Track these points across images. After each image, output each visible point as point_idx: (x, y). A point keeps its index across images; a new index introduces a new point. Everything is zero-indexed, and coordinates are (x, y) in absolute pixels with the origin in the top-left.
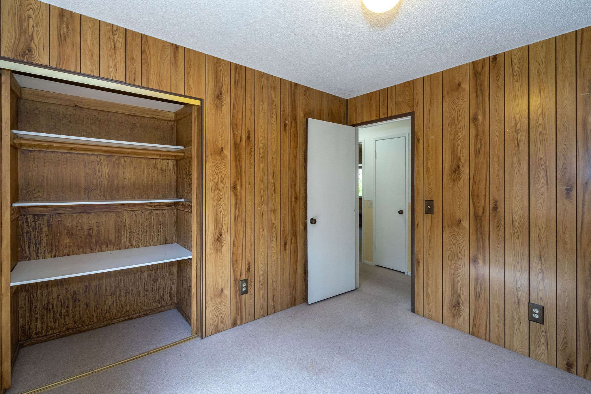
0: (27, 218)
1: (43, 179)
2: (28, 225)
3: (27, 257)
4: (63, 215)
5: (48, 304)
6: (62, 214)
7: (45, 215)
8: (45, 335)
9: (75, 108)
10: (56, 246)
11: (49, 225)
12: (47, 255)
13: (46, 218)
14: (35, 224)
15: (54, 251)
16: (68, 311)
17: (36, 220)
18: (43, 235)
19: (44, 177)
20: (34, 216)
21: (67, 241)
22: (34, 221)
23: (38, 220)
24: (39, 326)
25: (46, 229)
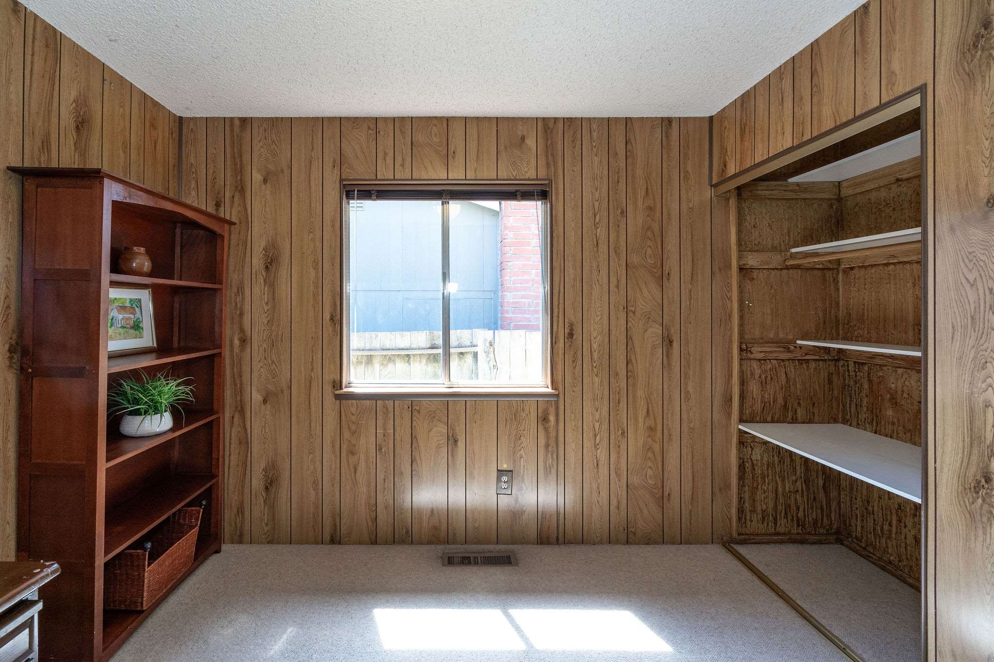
0: (848, 366)
1: (863, 309)
2: (849, 375)
3: (848, 420)
4: (884, 368)
5: (868, 502)
6: (884, 366)
7: (865, 364)
8: (865, 548)
9: (900, 183)
10: (877, 416)
11: (870, 381)
12: (867, 426)
13: (866, 368)
14: (856, 376)
15: (875, 423)
16: (890, 531)
17: (857, 370)
18: (863, 394)
19: (864, 305)
20: (855, 363)
21: (890, 412)
22: (855, 371)
23: (859, 371)
24: (859, 529)
25: (866, 386)
